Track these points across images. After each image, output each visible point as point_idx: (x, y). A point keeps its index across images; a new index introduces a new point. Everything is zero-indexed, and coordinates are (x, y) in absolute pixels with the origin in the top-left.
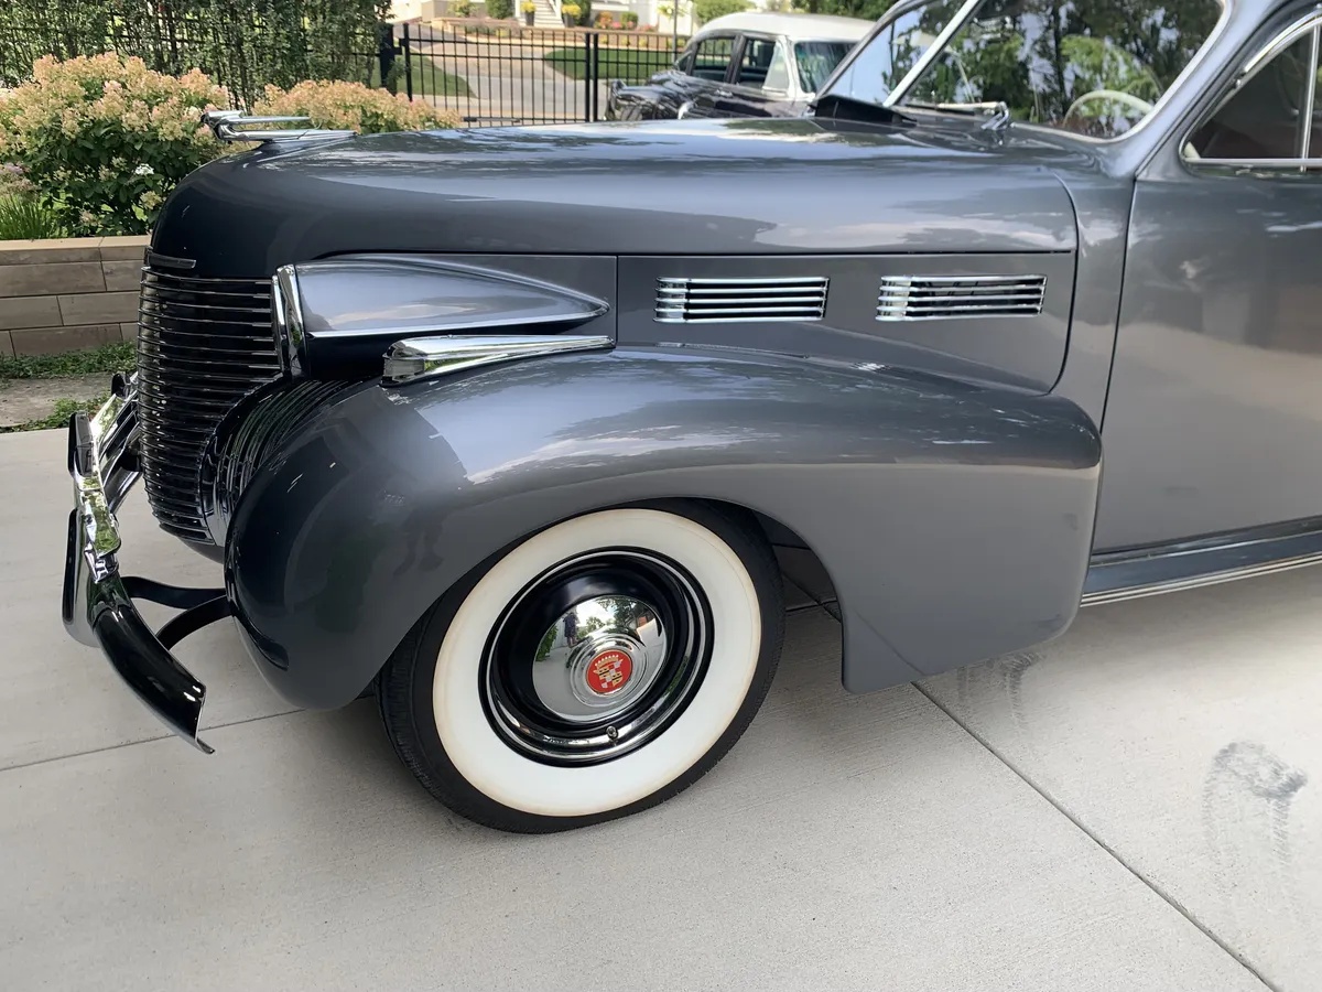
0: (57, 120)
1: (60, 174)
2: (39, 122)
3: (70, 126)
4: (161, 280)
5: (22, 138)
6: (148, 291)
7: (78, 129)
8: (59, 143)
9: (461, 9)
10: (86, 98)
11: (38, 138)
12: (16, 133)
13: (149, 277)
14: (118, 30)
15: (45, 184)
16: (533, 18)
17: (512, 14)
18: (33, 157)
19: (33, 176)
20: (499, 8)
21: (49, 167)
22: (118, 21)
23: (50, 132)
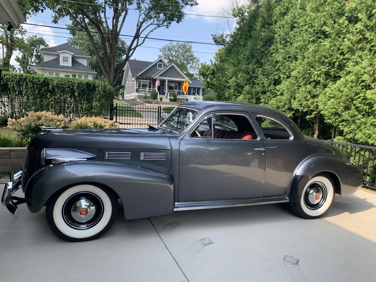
0: (31, 124)
1: (29, 134)
2: (27, 125)
3: (33, 125)
4: (29, 151)
5: (23, 127)
6: (27, 153)
7: (34, 126)
8: (30, 128)
9: (144, 97)
10: (37, 120)
11: (26, 127)
12: (23, 126)
13: (27, 151)
14: (52, 105)
15: (26, 136)
16: (162, 100)
17: (157, 99)
18: (25, 131)
19: (24, 135)
20: (154, 97)
21: (28, 133)
22: (53, 103)
23: (29, 126)
